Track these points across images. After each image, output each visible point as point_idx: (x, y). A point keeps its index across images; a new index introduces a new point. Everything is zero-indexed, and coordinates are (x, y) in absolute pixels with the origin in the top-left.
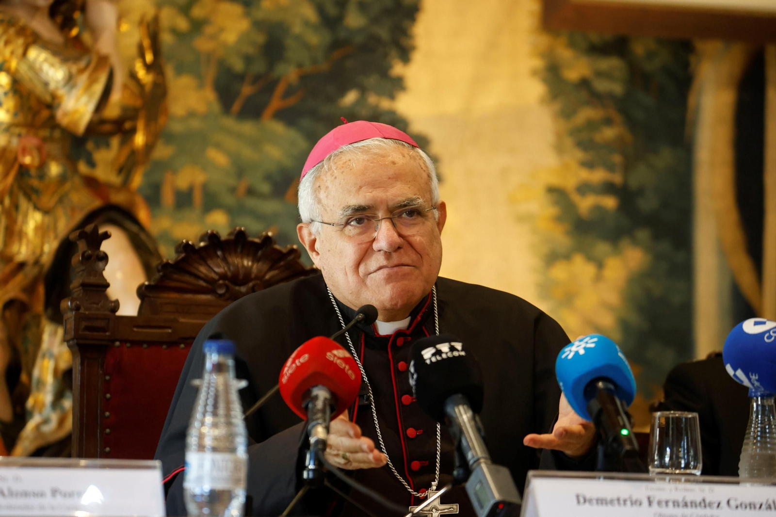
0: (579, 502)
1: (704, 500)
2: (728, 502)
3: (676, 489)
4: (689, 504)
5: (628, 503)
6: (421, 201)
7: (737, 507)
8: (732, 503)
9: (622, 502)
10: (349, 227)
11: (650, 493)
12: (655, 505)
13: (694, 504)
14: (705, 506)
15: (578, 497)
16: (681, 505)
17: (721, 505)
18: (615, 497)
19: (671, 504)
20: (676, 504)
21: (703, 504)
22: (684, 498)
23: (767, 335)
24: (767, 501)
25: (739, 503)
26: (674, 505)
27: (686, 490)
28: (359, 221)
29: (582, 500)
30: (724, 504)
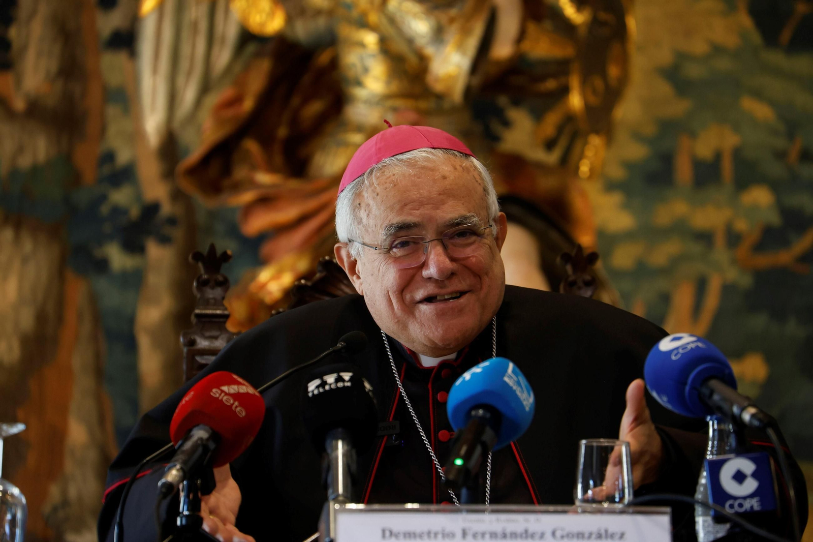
0: (384, 536)
1: (527, 531)
2: (554, 534)
3: (498, 520)
4: (508, 536)
5: (440, 536)
6: (475, 219)
7: (562, 538)
8: (558, 534)
9: (432, 535)
11: (466, 525)
12: (469, 537)
13: (514, 535)
14: (527, 537)
15: (384, 531)
16: (499, 536)
17: (545, 536)
18: (425, 529)
19: (487, 536)
20: (493, 535)
21: (524, 535)
22: (504, 529)
23: (675, 352)
25: (565, 533)
26: (491, 537)
27: (508, 521)
28: (404, 244)
29: (387, 533)
30: (548, 535)
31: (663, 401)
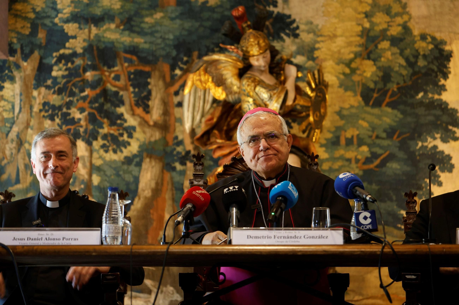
0: (248, 238)
1: (295, 236)
2: (304, 237)
3: (286, 232)
4: (289, 237)
5: (266, 238)
6: (276, 132)
7: (307, 238)
8: (306, 237)
9: (264, 237)
10: (251, 143)
11: (275, 234)
12: (276, 238)
13: (291, 237)
14: (295, 238)
16: (286, 237)
17: (301, 237)
18: (262, 236)
19: (282, 238)
20: (284, 237)
21: (294, 237)
22: (288, 235)
23: (345, 178)
24: (319, 235)
25: (308, 237)
26: (284, 238)
27: (289, 233)
28: (254, 141)
29: (249, 237)
30: (303, 237)
31: (340, 194)
